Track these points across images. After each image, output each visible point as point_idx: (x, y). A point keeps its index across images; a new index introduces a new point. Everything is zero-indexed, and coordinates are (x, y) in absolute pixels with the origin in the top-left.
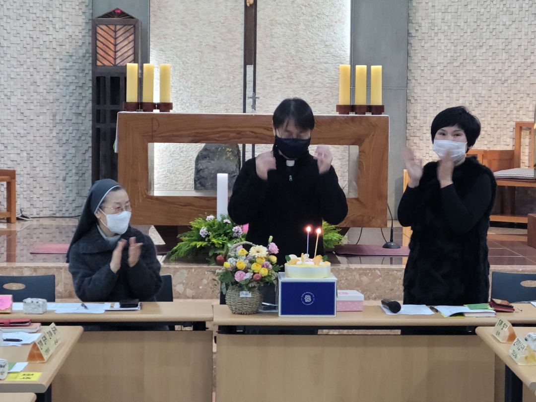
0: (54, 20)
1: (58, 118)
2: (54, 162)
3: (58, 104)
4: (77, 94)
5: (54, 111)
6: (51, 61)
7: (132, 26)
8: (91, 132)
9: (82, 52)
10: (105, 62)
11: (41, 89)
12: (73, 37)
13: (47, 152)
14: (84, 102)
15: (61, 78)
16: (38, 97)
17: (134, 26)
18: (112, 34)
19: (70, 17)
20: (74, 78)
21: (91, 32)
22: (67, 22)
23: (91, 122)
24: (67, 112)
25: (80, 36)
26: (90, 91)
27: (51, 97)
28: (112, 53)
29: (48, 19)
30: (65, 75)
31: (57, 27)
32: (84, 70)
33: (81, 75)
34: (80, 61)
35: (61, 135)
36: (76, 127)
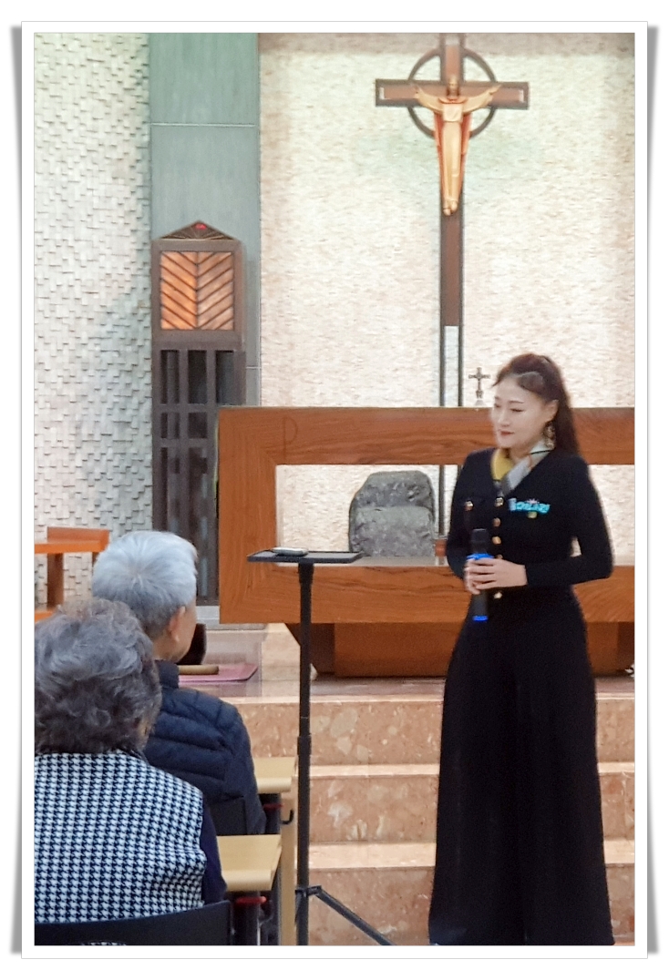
0: (76, 245)
1: (85, 431)
2: (77, 515)
3: (84, 404)
4: (121, 386)
5: (77, 418)
6: (71, 322)
7: (229, 254)
8: (149, 457)
9: (130, 305)
10: (177, 322)
11: (51, 377)
12: (114, 277)
13: (65, 496)
14: (135, 400)
15: (92, 354)
16: (48, 392)
17: (233, 254)
18: (191, 269)
19: (107, 239)
20: (116, 355)
21: (147, 268)
22: (103, 249)
23: (150, 440)
24: (103, 419)
25: (127, 275)
26: (148, 379)
27: (71, 392)
28: (189, 306)
29: (64, 244)
30: (98, 349)
31: (83, 257)
32: (134, 340)
33: (129, 349)
34: (126, 323)
35: (90, 464)
36: (120, 447)
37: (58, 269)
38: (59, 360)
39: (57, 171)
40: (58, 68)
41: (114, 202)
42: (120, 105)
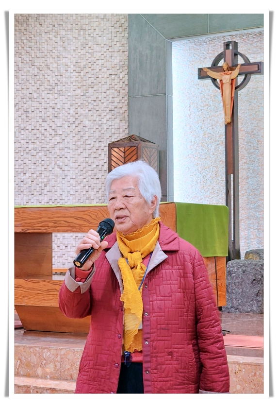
7: (136, 147)
18: (122, 154)
37: (97, 159)
38: (97, 195)
39: (97, 119)
40: (98, 79)
41: (121, 130)
42: (124, 91)
